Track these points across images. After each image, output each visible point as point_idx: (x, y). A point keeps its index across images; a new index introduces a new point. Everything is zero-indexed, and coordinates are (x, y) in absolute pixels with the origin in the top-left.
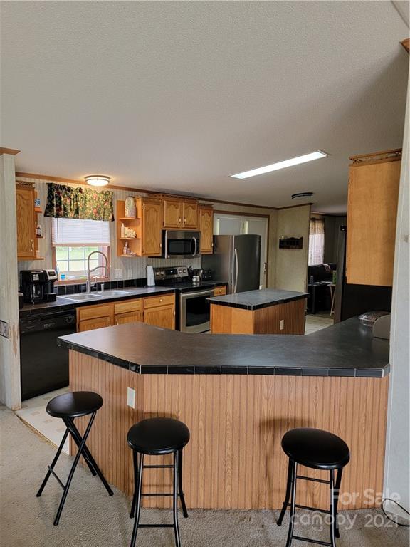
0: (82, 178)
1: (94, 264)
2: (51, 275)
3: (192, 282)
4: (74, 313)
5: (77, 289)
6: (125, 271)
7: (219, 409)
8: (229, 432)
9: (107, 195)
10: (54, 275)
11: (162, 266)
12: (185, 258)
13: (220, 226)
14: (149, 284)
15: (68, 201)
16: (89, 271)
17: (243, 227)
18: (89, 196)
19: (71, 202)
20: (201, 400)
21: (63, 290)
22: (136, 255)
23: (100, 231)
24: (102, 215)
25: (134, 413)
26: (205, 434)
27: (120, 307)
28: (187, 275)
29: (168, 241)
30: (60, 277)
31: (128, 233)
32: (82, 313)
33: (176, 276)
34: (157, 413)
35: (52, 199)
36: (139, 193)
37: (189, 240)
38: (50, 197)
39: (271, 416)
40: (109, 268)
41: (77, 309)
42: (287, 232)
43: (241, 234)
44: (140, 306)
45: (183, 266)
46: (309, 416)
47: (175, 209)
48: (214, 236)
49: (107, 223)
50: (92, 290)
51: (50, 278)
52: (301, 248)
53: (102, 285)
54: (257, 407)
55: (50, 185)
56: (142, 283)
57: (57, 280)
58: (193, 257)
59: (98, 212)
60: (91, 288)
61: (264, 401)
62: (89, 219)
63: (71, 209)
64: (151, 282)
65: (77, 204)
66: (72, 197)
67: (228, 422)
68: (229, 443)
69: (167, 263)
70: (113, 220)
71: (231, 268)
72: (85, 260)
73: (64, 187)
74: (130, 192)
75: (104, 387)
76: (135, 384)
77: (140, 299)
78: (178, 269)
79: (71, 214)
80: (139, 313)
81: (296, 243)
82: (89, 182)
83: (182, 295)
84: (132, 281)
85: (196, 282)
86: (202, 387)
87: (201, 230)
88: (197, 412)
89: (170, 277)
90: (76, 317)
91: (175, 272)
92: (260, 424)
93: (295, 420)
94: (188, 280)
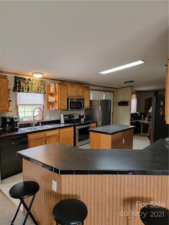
0: (31, 74)
1: (36, 114)
2: (15, 119)
3: (81, 121)
4: (27, 137)
5: (28, 125)
6: (51, 117)
7: (102, 192)
8: (107, 205)
9: (42, 82)
10: (17, 119)
11: (67, 114)
12: (77, 110)
13: (93, 96)
14: (61, 122)
15: (24, 84)
16: (34, 117)
17: (103, 97)
18: (34, 82)
19: (25, 85)
20: (92, 187)
21: (22, 126)
22: (56, 109)
23: (39, 99)
24: (40, 91)
25: (56, 194)
26: (94, 206)
27: (48, 133)
28: (78, 118)
29: (70, 102)
30: (20, 119)
31: (52, 99)
32: (30, 137)
33: (73, 118)
34: (69, 195)
35: (17, 84)
36: (57, 81)
37: (79, 102)
38: (16, 83)
39: (130, 196)
40: (43, 115)
41: (28, 135)
42: (121, 99)
43: (102, 99)
44: (57, 133)
45: (77, 114)
46: (150, 196)
47: (73, 88)
48: (90, 100)
49: (42, 95)
50: (36, 125)
51: (15, 120)
52: (128, 105)
53: (40, 123)
54: (122, 191)
55: (16, 77)
56: (58, 122)
57: (19, 121)
58: (81, 110)
59: (38, 90)
60: (35, 124)
61: (126, 188)
62: (34, 93)
63: (25, 88)
64: (62, 121)
65: (28, 86)
66: (26, 83)
67: (107, 199)
68: (107, 211)
69: (70, 112)
70: (45, 93)
71: (98, 115)
72: (32, 112)
73: (22, 78)
74: (53, 81)
75: (40, 179)
76: (57, 179)
77: (58, 129)
78: (74, 115)
79: (25, 91)
80: (57, 136)
81: (125, 103)
82: (34, 76)
83: (77, 127)
84: (54, 121)
85: (83, 121)
86: (93, 181)
87: (85, 98)
88: (90, 194)
89: (71, 119)
90: (27, 139)
91: (73, 117)
92: (124, 200)
93: (143, 198)
94: (79, 120)
